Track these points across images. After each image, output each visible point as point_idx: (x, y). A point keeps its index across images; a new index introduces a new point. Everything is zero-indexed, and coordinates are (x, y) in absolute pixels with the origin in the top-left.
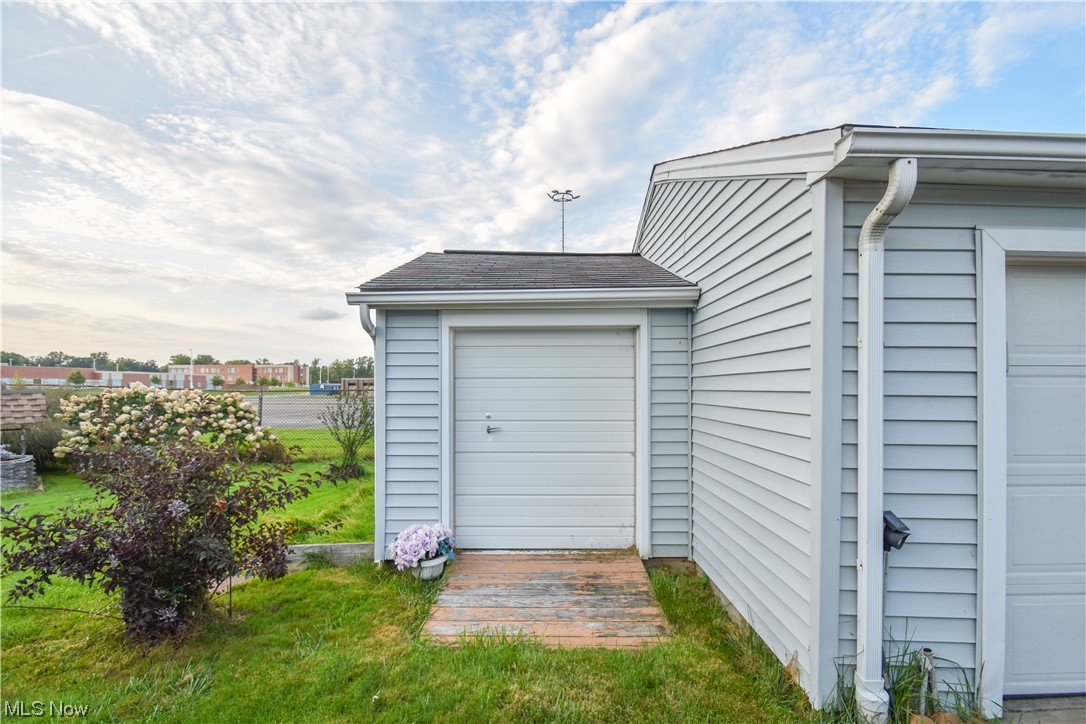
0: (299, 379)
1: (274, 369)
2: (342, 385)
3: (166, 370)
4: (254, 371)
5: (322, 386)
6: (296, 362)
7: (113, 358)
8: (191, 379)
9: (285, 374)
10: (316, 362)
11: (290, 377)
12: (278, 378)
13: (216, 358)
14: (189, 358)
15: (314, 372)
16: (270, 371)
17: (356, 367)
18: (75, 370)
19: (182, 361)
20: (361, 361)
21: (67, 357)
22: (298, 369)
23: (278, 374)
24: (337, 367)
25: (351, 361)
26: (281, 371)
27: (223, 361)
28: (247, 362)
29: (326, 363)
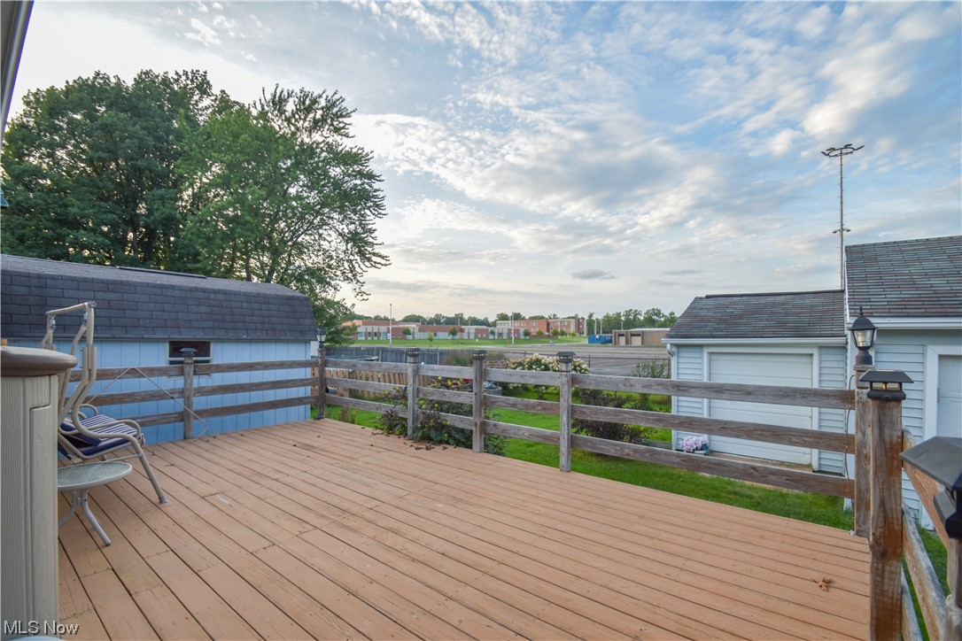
0: (579, 330)
1: (561, 322)
2: (613, 335)
3: (494, 324)
4: (548, 324)
5: (597, 337)
6: (576, 315)
7: (466, 317)
8: (512, 331)
9: (569, 326)
10: (591, 316)
11: (572, 329)
12: (564, 329)
13: (523, 315)
14: (507, 316)
15: (590, 323)
16: (559, 324)
17: (623, 318)
19: (503, 317)
20: (628, 313)
21: (443, 317)
22: (578, 322)
23: (564, 326)
24: (608, 319)
25: (619, 314)
26: (566, 323)
27: (527, 317)
28: (542, 317)
29: (599, 316)
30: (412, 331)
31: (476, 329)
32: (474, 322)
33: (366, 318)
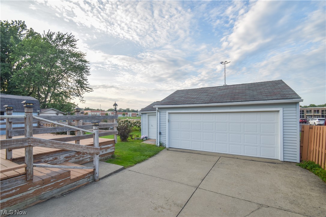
7: (130, 109)
18: (123, 113)
21: (122, 109)
30: (109, 114)
31: (132, 114)
32: (133, 111)
33: (94, 110)
